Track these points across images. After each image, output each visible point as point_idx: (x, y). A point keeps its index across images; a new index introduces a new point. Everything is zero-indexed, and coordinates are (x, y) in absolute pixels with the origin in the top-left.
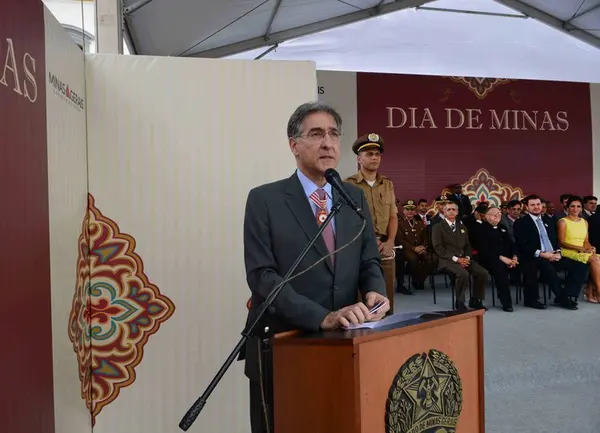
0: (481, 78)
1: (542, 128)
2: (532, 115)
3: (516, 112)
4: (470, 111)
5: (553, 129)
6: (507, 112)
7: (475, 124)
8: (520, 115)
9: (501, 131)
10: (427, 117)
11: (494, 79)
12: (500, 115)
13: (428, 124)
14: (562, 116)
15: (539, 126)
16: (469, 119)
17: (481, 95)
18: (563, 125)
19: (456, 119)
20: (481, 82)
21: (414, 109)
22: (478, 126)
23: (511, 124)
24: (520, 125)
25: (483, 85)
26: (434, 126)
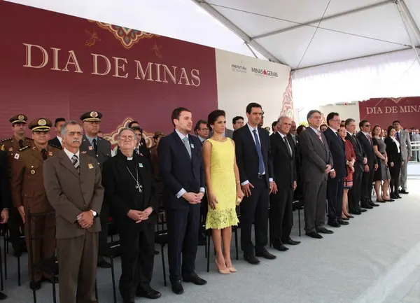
0: (127, 29)
1: (180, 83)
2: (172, 70)
3: (159, 65)
4: (117, 59)
5: (188, 84)
6: (151, 64)
7: (121, 72)
8: (162, 68)
9: (145, 82)
10: (72, 60)
11: (139, 32)
12: (145, 67)
13: (72, 67)
14: (195, 74)
15: (178, 80)
16: (115, 67)
17: (128, 45)
18: (196, 81)
19: (102, 66)
20: (127, 33)
21: (57, 50)
22: (124, 74)
23: (154, 76)
24: (162, 78)
25: (129, 35)
26: (79, 71)
